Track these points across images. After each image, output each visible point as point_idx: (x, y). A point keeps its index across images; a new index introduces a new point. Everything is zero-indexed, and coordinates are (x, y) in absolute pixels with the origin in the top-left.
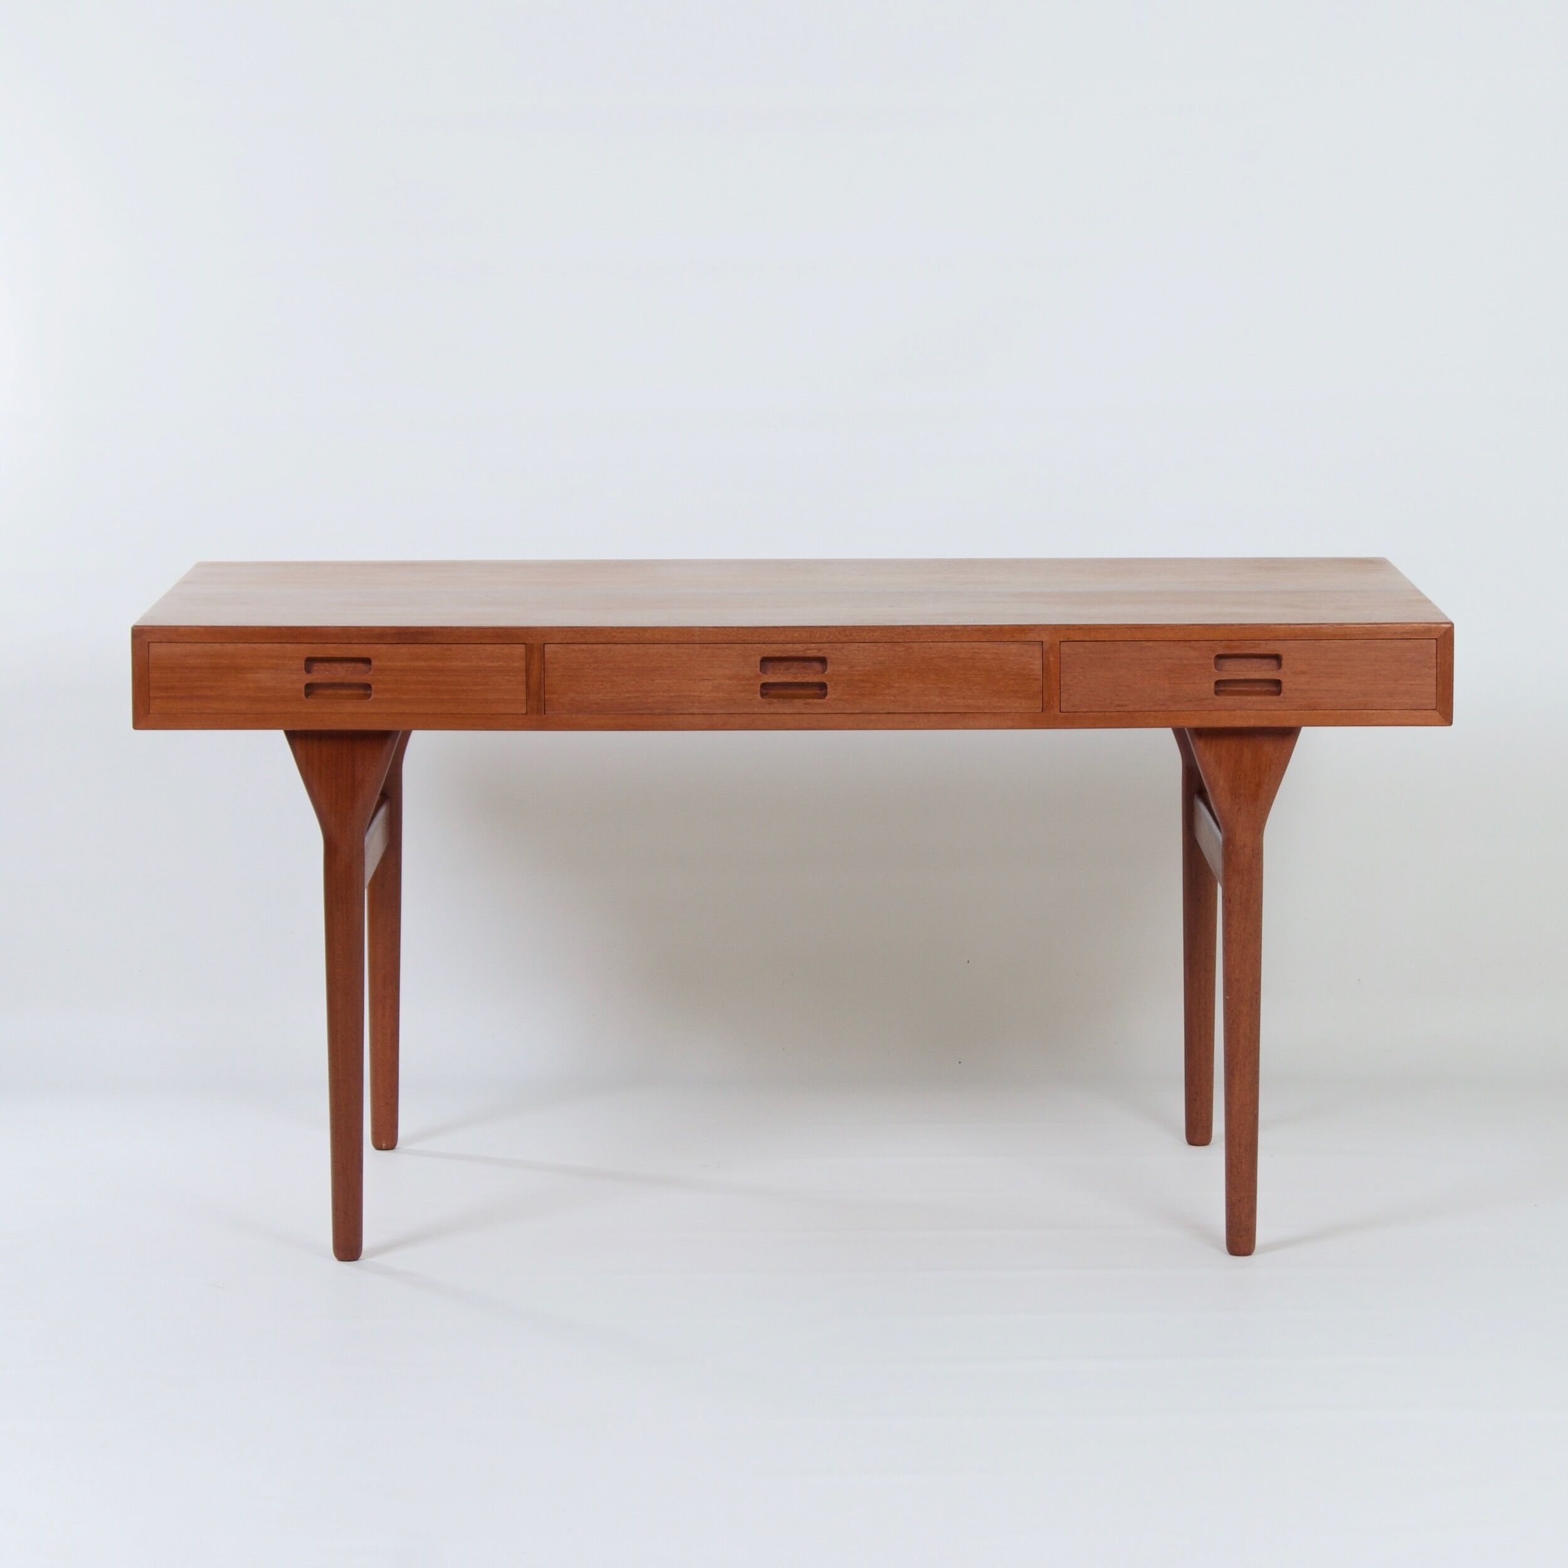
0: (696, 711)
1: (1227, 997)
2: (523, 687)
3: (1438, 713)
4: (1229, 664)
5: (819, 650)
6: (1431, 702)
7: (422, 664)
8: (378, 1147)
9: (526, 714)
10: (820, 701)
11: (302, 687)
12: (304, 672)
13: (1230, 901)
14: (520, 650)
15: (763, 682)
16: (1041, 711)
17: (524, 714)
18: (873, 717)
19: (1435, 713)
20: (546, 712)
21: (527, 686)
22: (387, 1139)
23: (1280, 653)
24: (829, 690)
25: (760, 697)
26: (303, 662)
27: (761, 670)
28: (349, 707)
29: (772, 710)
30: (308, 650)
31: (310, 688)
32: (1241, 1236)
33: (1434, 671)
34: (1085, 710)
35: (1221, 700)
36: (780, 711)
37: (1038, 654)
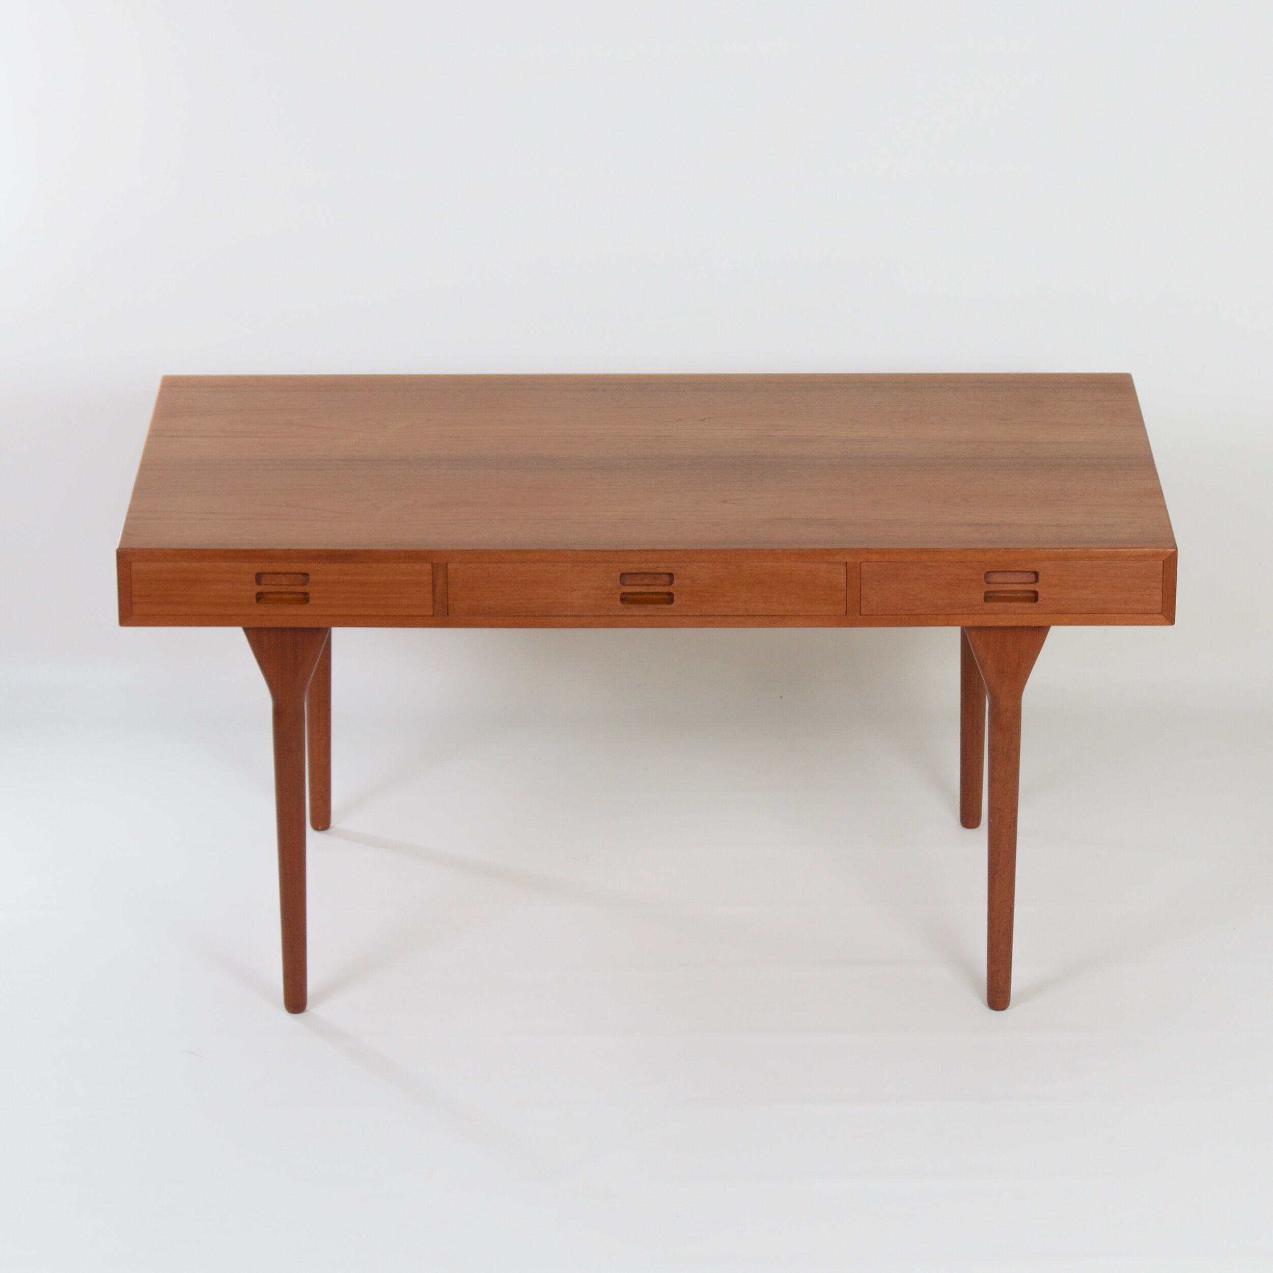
0: (569, 614)
1: (991, 821)
2: (430, 595)
3: (1163, 617)
4: (996, 578)
5: (667, 568)
6: (1158, 607)
7: (349, 578)
8: (316, 827)
9: (433, 615)
10: (668, 606)
11: (254, 594)
12: (255, 584)
13: (994, 750)
14: (428, 567)
15: (622, 592)
16: (844, 614)
17: (431, 616)
18: (711, 618)
19: (1161, 617)
20: (449, 614)
21: (434, 595)
22: (323, 822)
23: (1038, 571)
24: (675, 598)
25: (620, 603)
26: (254, 576)
27: (621, 582)
28: (292, 610)
29: (630, 613)
30: (258, 567)
31: (260, 597)
32: (999, 997)
33: (1160, 585)
34: (880, 613)
35: (989, 605)
36: (637, 613)
37: (843, 571)
